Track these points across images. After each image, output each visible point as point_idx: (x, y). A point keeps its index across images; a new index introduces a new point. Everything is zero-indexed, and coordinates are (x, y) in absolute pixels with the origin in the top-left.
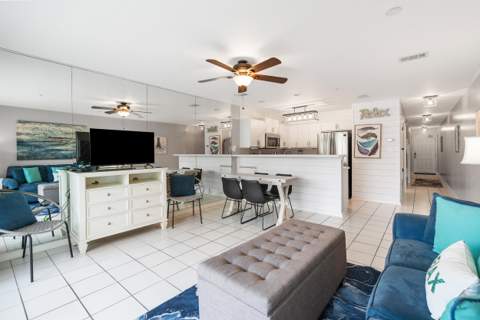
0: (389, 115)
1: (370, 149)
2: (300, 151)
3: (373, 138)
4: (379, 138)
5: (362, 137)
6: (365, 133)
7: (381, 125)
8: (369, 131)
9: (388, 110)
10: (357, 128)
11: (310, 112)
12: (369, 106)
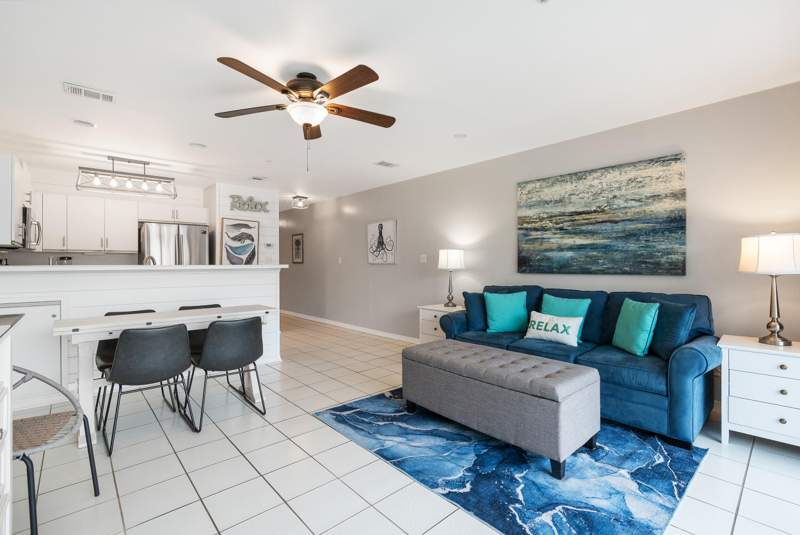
0: (267, 211)
1: (244, 257)
2: (64, 258)
3: (248, 242)
4: (255, 242)
5: (234, 239)
6: (236, 233)
7: (259, 223)
8: (244, 230)
9: (267, 203)
10: (226, 222)
11: (160, 179)
12: (245, 192)
